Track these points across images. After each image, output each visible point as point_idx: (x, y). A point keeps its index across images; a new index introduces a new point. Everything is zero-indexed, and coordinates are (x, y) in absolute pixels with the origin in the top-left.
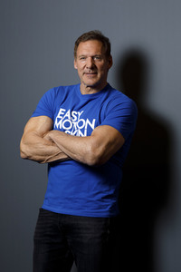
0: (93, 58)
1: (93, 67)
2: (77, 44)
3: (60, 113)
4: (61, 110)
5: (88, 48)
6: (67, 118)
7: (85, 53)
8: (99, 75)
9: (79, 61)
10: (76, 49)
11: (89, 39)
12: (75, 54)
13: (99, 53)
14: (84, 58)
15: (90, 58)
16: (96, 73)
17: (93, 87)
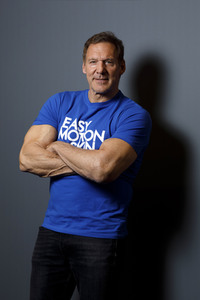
0: (104, 62)
1: (104, 73)
2: (87, 46)
3: (65, 122)
5: (99, 51)
6: (73, 128)
7: (95, 56)
8: (110, 82)
9: (88, 65)
10: (85, 52)
11: (100, 41)
12: (84, 57)
13: (111, 57)
14: (94, 62)
15: (100, 63)
16: (108, 79)
17: (103, 94)
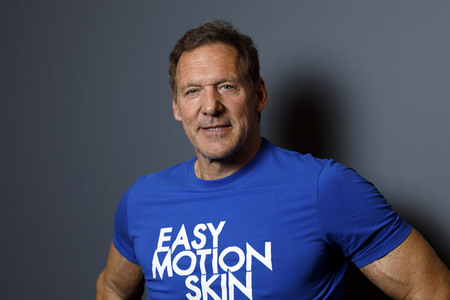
0: (215, 86)
1: (220, 111)
2: (175, 58)
3: (162, 238)
4: (163, 231)
5: (204, 65)
6: (181, 248)
7: (196, 77)
8: (236, 130)
9: (182, 100)
10: (173, 72)
11: (201, 43)
14: (195, 89)
15: (209, 89)
16: (228, 125)
17: (225, 161)
